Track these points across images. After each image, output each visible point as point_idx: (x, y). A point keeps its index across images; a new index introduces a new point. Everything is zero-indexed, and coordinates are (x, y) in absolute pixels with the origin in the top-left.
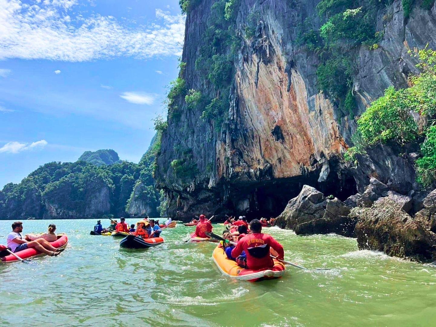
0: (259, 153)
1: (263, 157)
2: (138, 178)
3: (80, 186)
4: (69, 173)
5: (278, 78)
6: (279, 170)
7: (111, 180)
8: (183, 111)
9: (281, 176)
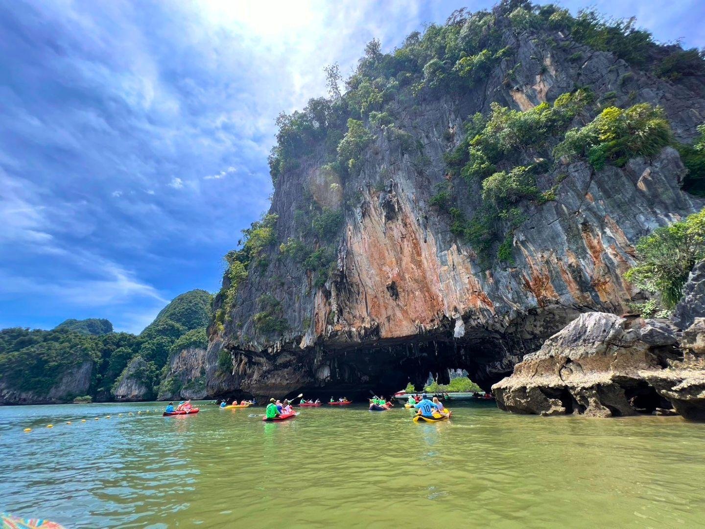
0: (365, 310)
1: (369, 315)
2: (138, 352)
3: (51, 360)
4: (38, 343)
5: (400, 234)
6: (387, 329)
7: (99, 354)
8: (271, 261)
9: (389, 336)
